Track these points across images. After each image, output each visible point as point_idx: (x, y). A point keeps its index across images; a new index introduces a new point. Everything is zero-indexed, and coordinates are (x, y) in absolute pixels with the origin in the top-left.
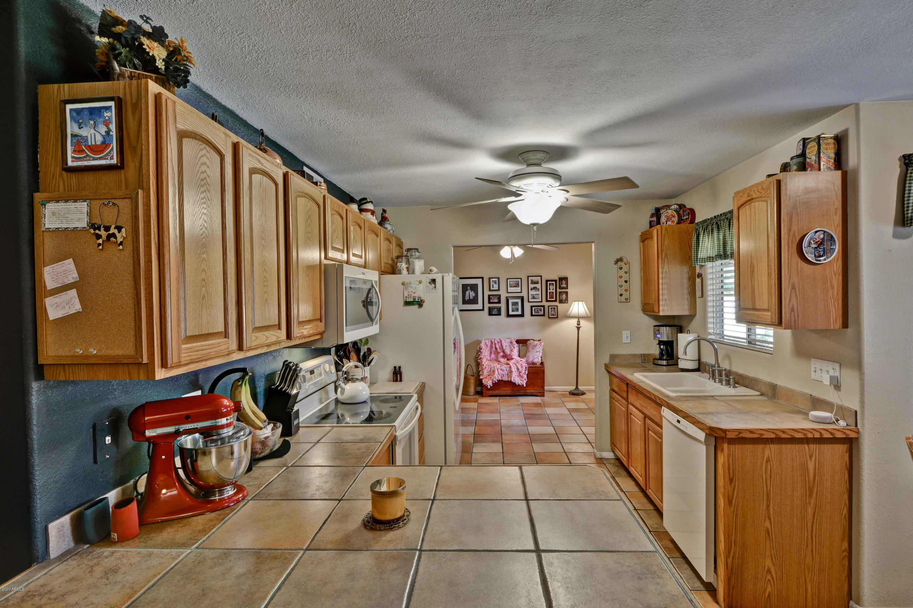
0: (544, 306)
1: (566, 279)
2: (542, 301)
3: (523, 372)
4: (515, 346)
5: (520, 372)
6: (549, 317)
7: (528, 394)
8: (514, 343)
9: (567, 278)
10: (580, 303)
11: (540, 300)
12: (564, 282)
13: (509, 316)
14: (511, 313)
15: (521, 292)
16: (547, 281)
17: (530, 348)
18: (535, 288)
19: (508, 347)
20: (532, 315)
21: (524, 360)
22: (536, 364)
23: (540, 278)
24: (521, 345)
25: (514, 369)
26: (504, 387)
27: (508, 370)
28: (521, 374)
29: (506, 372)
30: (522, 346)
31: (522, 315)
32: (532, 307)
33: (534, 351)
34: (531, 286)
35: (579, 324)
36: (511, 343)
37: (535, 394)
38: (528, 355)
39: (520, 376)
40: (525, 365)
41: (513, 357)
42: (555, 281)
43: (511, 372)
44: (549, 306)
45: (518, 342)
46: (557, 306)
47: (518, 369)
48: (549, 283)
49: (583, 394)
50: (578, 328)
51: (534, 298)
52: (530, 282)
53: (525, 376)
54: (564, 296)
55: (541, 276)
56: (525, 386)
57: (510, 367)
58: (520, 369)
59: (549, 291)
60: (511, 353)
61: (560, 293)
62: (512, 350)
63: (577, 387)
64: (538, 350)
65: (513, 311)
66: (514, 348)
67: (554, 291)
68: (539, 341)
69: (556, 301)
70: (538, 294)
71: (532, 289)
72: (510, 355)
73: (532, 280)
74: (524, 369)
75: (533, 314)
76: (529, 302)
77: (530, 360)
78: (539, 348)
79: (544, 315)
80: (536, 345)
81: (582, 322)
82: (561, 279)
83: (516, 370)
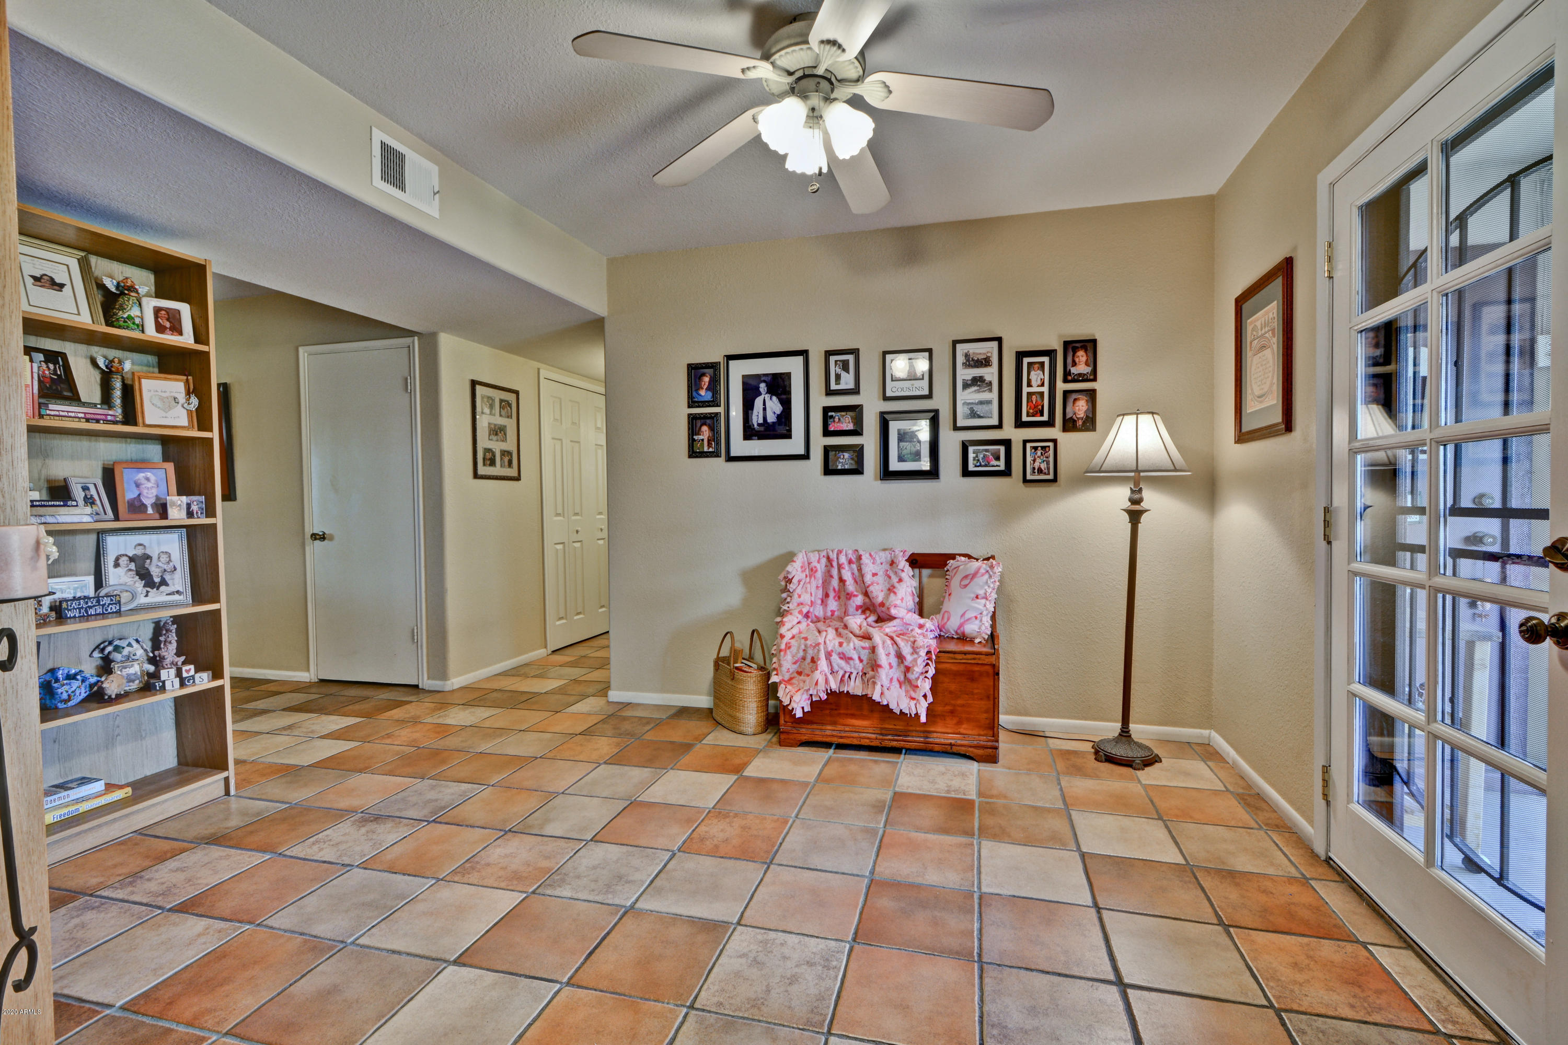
0: (1007, 443)
1: (1090, 345)
2: (1000, 426)
3: (919, 669)
4: (903, 575)
5: (908, 669)
6: (1025, 481)
7: (937, 748)
8: (903, 564)
9: (1094, 342)
10: (1146, 421)
11: (994, 421)
12: (1081, 356)
13: (887, 474)
14: (895, 465)
15: (929, 396)
16: (1020, 355)
17: (955, 583)
18: (978, 381)
19: (880, 579)
20: (966, 473)
21: (929, 624)
22: (971, 641)
23: (995, 344)
24: (926, 572)
25: (885, 657)
26: (853, 716)
27: (864, 658)
28: (911, 676)
29: (860, 666)
30: (930, 576)
31: (933, 474)
32: (965, 447)
33: (969, 593)
34: (965, 374)
35: (1136, 502)
36: (892, 563)
37: (963, 750)
38: (945, 607)
39: (907, 681)
40: (928, 641)
41: (893, 612)
42: (1050, 353)
43: (875, 666)
44: (1025, 442)
45: (916, 561)
46: (1055, 441)
47: (900, 657)
48: (1026, 360)
49: (1151, 761)
50: (1135, 516)
51: (974, 415)
52: (960, 359)
53: (926, 686)
54: (1080, 407)
55: (999, 340)
56: (923, 719)
57: (873, 649)
58: (909, 658)
59: (1025, 390)
60: (887, 596)
61: (1066, 393)
62: (891, 590)
63: (1125, 733)
64: (981, 592)
65: (901, 459)
66: (900, 580)
67: (1045, 389)
68: (988, 559)
69: (1050, 423)
70: (989, 402)
71: (966, 386)
72: (882, 604)
73: (967, 355)
74: (921, 662)
75: (971, 467)
76: (956, 428)
77: (953, 625)
78: (986, 585)
79: (1007, 472)
80: (974, 575)
81: (1151, 498)
82: (1071, 346)
83: (894, 661)
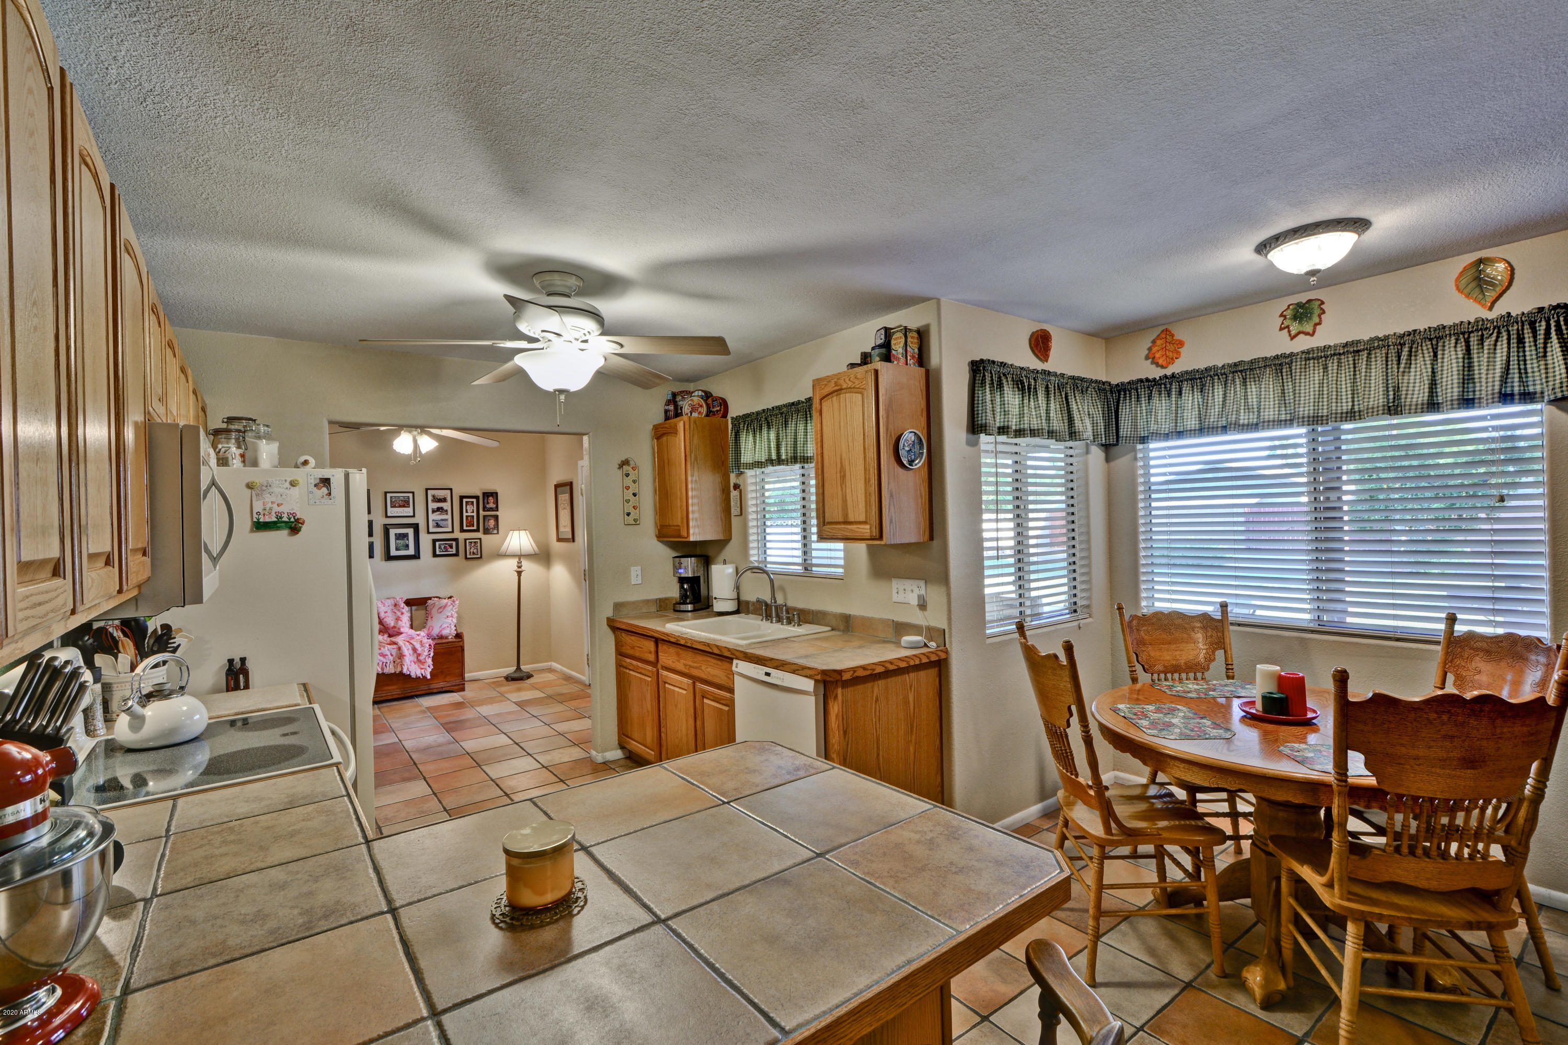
0: (456, 540)
1: (494, 495)
2: (453, 532)
3: (426, 653)
4: (404, 611)
5: (419, 655)
6: (466, 558)
7: (435, 691)
8: (403, 605)
9: (497, 493)
10: (523, 533)
11: (450, 530)
12: (491, 499)
13: (389, 557)
14: (393, 552)
15: (414, 516)
16: (462, 498)
17: (434, 611)
18: (439, 509)
19: (390, 614)
20: (435, 555)
21: (423, 633)
22: (446, 638)
23: (449, 492)
24: (414, 608)
25: (407, 651)
26: (388, 685)
27: (394, 654)
28: (421, 658)
29: (391, 658)
30: (416, 610)
31: (416, 556)
32: (434, 541)
33: (443, 615)
34: (433, 505)
35: (519, 567)
36: (396, 605)
37: (448, 689)
38: (430, 623)
39: (419, 661)
40: (428, 642)
41: (402, 630)
42: (477, 498)
43: (401, 656)
44: (466, 540)
45: (409, 603)
46: (480, 539)
47: (415, 650)
48: (465, 500)
49: (529, 676)
50: (519, 573)
51: (438, 526)
52: (430, 498)
53: (430, 661)
54: (492, 523)
55: (451, 490)
56: (429, 677)
57: (399, 648)
58: (420, 649)
59: (465, 514)
60: (397, 623)
61: (485, 517)
62: (398, 619)
63: (518, 668)
64: (449, 614)
65: (397, 549)
66: (402, 614)
67: (475, 514)
68: (450, 597)
69: (477, 530)
70: (446, 520)
71: (434, 511)
72: (394, 627)
73: (434, 496)
74: (426, 650)
75: (438, 553)
76: (429, 532)
77: (435, 632)
78: (452, 611)
79: (456, 555)
80: (445, 606)
81: (526, 564)
82: (487, 495)
83: (411, 652)
